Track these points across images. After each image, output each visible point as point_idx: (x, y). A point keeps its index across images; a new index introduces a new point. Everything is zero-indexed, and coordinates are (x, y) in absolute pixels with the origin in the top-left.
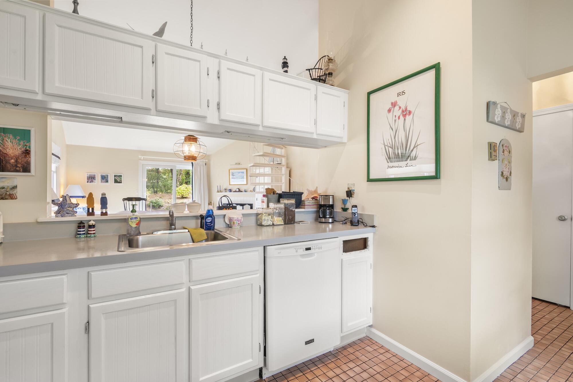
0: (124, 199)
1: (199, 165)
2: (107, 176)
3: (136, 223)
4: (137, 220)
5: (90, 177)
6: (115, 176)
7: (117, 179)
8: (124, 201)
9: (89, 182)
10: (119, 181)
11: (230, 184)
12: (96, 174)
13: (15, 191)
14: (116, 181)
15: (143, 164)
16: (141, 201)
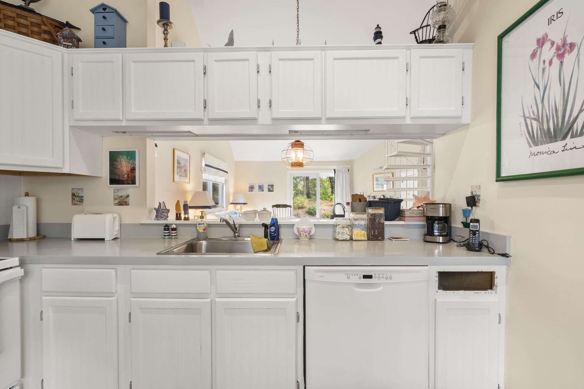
0: (273, 206)
1: (341, 171)
2: (263, 185)
3: (203, 228)
4: (204, 225)
5: (250, 187)
6: (269, 185)
7: (270, 188)
8: (273, 207)
9: (250, 191)
10: (272, 190)
11: (373, 190)
12: (255, 184)
13: (128, 199)
14: (269, 190)
15: (290, 174)
16: (287, 208)
